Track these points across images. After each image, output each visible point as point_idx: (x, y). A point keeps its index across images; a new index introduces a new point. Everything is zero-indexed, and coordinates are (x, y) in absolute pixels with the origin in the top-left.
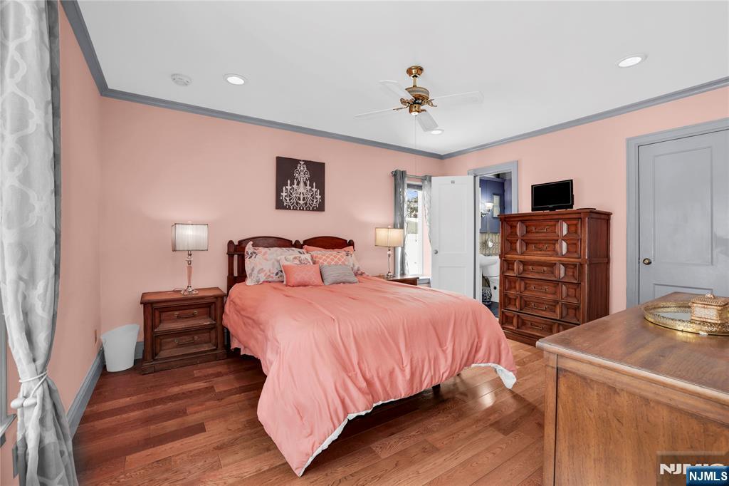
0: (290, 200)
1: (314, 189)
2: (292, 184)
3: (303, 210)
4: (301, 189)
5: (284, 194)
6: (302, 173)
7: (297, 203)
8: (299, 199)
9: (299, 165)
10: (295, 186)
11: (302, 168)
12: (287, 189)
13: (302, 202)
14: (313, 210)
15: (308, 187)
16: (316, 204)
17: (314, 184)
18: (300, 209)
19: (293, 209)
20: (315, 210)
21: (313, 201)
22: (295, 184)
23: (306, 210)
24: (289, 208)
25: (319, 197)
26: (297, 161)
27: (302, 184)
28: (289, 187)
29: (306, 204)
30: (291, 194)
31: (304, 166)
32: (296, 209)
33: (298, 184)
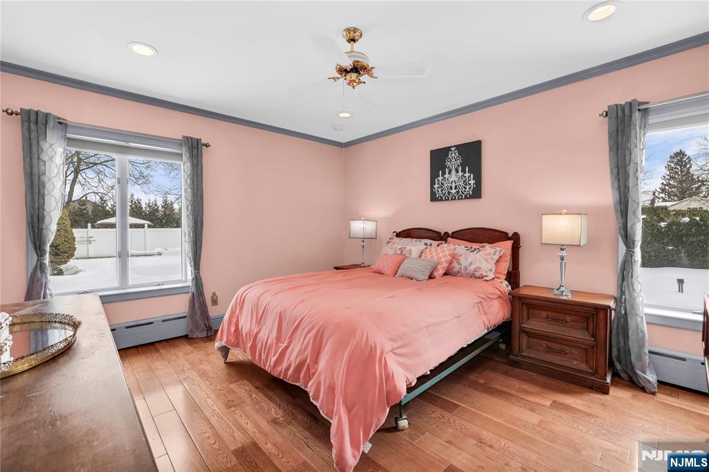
0: (442, 190)
1: (467, 175)
2: (444, 173)
3: (455, 199)
4: (454, 177)
5: (436, 186)
6: (454, 160)
7: (449, 193)
8: (451, 188)
9: (450, 152)
10: (447, 176)
11: (453, 155)
12: (439, 180)
13: (453, 191)
14: (466, 197)
15: (460, 174)
16: (468, 190)
17: (467, 168)
18: (452, 199)
19: (445, 200)
20: (469, 198)
21: (465, 188)
22: (447, 173)
23: (459, 199)
24: (442, 200)
25: (472, 182)
26: (448, 149)
27: (453, 172)
28: (440, 178)
29: (458, 192)
30: (443, 184)
31: (456, 151)
32: (448, 200)
33: (449, 173)
